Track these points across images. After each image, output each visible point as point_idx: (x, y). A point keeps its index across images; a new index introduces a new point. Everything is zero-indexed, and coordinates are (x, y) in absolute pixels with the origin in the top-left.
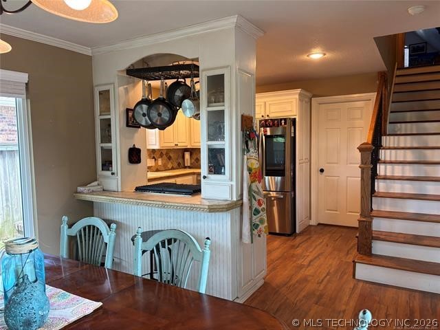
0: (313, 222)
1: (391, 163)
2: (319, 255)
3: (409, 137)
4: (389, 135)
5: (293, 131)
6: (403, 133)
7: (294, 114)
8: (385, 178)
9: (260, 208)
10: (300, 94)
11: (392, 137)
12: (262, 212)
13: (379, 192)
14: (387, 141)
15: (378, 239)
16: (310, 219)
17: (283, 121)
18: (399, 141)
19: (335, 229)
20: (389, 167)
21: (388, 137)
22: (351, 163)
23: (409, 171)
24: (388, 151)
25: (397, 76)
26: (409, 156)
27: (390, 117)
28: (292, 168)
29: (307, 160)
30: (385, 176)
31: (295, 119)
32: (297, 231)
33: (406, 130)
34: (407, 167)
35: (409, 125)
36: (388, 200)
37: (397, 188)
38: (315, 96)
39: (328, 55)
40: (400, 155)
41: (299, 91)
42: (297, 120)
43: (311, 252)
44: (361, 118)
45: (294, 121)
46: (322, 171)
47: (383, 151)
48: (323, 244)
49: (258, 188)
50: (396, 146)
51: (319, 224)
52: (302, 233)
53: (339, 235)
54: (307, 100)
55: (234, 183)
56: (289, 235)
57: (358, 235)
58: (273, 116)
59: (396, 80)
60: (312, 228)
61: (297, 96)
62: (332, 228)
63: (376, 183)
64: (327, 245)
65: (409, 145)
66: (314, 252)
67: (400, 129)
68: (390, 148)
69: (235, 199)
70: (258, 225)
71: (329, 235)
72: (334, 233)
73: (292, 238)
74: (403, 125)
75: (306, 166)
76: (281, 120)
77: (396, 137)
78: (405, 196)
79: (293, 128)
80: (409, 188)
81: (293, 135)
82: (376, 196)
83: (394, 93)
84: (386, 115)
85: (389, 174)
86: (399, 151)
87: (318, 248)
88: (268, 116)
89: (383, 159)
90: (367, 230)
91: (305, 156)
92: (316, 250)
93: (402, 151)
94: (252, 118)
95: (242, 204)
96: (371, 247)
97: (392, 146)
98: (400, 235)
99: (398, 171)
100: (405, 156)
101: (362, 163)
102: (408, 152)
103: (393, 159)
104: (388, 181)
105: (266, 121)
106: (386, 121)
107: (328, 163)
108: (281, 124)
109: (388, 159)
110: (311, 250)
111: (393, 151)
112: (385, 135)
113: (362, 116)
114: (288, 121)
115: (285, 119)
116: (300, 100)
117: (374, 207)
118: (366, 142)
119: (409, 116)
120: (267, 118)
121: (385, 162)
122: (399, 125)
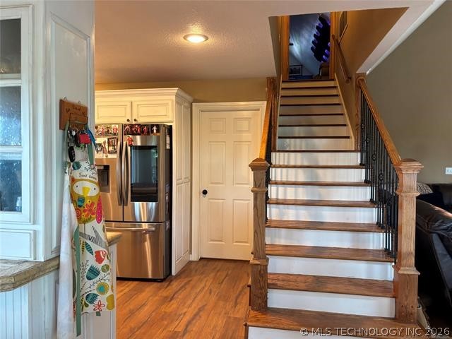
0: (194, 257)
1: (283, 184)
2: (200, 310)
3: (299, 154)
4: (279, 151)
5: (168, 142)
6: (292, 149)
7: (170, 119)
8: (278, 203)
9: (99, 267)
10: (177, 95)
11: (282, 154)
12: (102, 274)
13: (271, 221)
14: (277, 158)
15: (275, 287)
16: (191, 253)
17: (155, 128)
18: (289, 158)
19: (220, 264)
20: (281, 188)
21: (278, 154)
22: (237, 184)
23: (302, 194)
24: (279, 170)
25: (283, 89)
26: (301, 176)
27: (279, 131)
28: (167, 191)
29: (187, 180)
30: (277, 199)
31: (171, 126)
32: (174, 273)
33: (295, 146)
34: (301, 189)
35: (298, 140)
36: (283, 231)
37: (291, 214)
38: (196, 101)
39: (211, 41)
40: (292, 175)
41: (175, 90)
42: (174, 128)
43: (190, 306)
44: (248, 131)
45: (170, 129)
46: (205, 192)
47: (274, 169)
48: (204, 290)
49: (95, 232)
50: (286, 164)
51: (201, 259)
52: (179, 275)
53: (225, 273)
54: (187, 104)
55: (40, 227)
56: (162, 281)
57: (250, 283)
58: (141, 121)
59: (282, 93)
60: (193, 266)
61: (174, 98)
62: (217, 263)
63: (268, 209)
64: (210, 293)
65: (299, 163)
66: (194, 305)
67: (289, 145)
68: (280, 167)
69: (41, 259)
70: (95, 296)
71: (212, 275)
72: (218, 271)
73: (165, 284)
74: (293, 140)
75: (185, 187)
76: (153, 126)
77: (286, 154)
78: (301, 225)
79: (168, 138)
80: (304, 214)
81: (168, 147)
82: (269, 227)
83: (281, 105)
84: (275, 128)
85: (281, 197)
86: (290, 170)
87: (199, 297)
88: (135, 120)
89: (273, 179)
90: (261, 276)
91: (185, 174)
92: (197, 301)
93: (294, 170)
94: (86, 109)
95: (59, 265)
96: (267, 298)
97: (281, 163)
98: (300, 278)
99: (291, 193)
100: (296, 175)
101: (255, 185)
102: (300, 171)
103: (284, 179)
104: (281, 206)
105: (132, 126)
106: (275, 135)
107: (212, 183)
108: (152, 131)
109: (279, 179)
110: (189, 302)
111: (284, 170)
112: (275, 151)
113: (249, 128)
114: (162, 129)
115: (158, 126)
116: (177, 102)
117: (268, 241)
118: (258, 157)
119: (297, 131)
120: (134, 123)
121: (276, 183)
122: (288, 140)
